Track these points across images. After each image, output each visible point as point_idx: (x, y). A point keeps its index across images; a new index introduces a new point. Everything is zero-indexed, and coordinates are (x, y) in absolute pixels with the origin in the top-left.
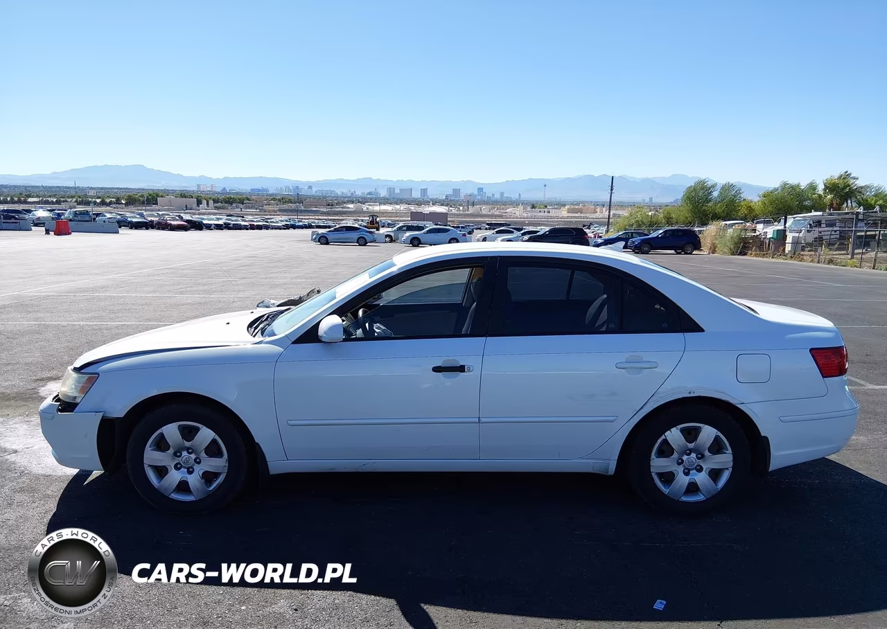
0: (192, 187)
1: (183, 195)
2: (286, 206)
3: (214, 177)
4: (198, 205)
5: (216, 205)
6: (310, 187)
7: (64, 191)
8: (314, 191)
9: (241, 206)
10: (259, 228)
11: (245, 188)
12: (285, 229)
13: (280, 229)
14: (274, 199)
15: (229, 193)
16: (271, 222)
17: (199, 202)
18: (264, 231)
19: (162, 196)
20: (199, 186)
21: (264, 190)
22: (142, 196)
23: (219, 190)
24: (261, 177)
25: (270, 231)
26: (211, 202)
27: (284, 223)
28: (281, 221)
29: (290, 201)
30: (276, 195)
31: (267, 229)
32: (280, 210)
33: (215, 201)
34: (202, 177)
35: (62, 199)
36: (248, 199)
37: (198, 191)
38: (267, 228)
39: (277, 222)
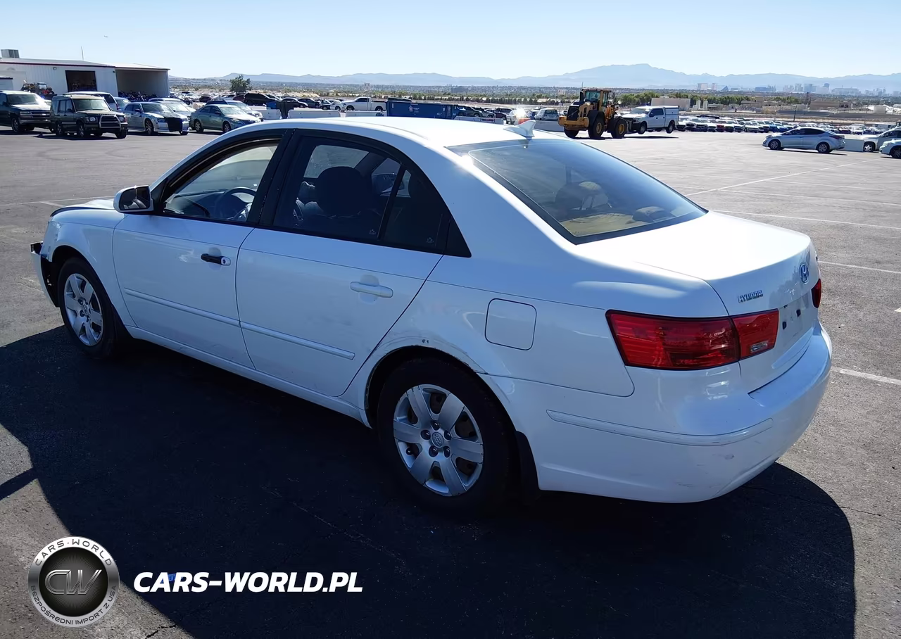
0: (691, 86)
1: (679, 95)
2: (788, 107)
3: (718, 75)
4: (691, 106)
5: (711, 105)
6: (827, 85)
7: (571, 93)
8: (830, 91)
9: (737, 106)
10: (730, 130)
11: (748, 86)
12: (762, 132)
13: (756, 132)
14: (778, 99)
15: (731, 93)
16: (747, 124)
17: (693, 102)
18: (735, 134)
19: (657, 97)
20: (699, 85)
21: (770, 88)
22: (637, 97)
23: (719, 89)
24: (770, 73)
25: (743, 134)
26: (706, 102)
27: (762, 126)
28: (760, 123)
29: (797, 101)
30: (783, 94)
31: (739, 132)
32: (780, 112)
33: (710, 101)
34: (706, 76)
35: (566, 100)
36: (748, 99)
37: (697, 91)
38: (739, 130)
39: (754, 124)
